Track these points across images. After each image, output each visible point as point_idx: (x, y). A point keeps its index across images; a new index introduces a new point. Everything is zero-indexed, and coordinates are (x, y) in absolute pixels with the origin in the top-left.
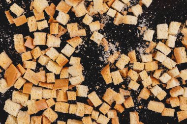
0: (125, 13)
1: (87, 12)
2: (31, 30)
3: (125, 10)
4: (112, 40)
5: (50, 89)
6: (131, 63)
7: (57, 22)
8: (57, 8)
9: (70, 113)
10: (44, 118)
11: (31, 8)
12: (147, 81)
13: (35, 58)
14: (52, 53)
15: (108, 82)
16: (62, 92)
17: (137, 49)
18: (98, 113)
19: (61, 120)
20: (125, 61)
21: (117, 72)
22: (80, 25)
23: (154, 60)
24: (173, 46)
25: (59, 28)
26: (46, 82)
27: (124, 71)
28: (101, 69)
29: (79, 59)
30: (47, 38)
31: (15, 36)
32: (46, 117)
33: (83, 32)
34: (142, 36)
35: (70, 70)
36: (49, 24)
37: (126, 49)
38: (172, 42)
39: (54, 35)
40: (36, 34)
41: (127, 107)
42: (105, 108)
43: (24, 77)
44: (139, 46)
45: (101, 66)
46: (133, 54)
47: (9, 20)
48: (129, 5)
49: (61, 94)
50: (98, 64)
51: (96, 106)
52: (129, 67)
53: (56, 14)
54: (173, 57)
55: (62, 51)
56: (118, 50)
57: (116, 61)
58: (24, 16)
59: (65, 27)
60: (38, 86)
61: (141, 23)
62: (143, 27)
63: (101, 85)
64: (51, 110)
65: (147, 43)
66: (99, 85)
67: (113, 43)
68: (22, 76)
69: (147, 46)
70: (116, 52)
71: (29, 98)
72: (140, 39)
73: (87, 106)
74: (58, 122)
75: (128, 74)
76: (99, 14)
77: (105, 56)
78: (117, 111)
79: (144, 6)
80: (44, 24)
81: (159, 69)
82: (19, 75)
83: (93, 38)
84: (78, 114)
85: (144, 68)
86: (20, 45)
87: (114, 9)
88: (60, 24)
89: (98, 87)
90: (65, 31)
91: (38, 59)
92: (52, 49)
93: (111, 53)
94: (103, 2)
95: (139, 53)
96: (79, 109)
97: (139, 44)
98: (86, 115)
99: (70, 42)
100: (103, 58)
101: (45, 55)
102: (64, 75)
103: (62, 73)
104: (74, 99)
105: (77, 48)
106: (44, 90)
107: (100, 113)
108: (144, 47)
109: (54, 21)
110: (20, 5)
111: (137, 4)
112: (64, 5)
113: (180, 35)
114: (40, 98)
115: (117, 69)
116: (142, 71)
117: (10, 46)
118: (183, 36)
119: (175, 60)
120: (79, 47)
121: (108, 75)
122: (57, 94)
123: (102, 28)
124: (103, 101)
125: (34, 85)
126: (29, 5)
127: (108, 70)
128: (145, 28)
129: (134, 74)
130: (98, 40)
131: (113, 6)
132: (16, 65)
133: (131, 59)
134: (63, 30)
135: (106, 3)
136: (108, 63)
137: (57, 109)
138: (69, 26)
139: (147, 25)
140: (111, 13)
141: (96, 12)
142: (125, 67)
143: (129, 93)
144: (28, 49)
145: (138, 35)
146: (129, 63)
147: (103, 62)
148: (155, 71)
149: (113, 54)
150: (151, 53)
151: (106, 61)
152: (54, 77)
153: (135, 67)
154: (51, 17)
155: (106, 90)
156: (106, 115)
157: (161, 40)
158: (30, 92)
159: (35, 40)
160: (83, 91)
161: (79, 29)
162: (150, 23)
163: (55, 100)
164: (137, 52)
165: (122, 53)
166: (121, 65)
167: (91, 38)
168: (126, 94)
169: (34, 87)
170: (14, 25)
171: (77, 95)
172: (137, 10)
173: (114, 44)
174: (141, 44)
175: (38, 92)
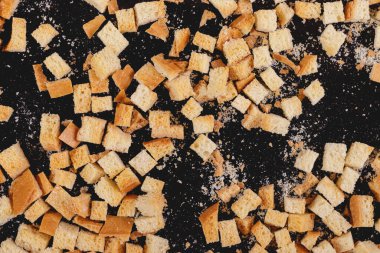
0: (268, 108)
1: (194, 94)
2: (77, 111)
3: (268, 102)
4: (233, 158)
5: (93, 232)
6: (262, 208)
7: (131, 104)
8: (137, 76)
11: (85, 66)
13: (76, 167)
14: (111, 163)
15: (211, 238)
16: (116, 244)
17: (280, 182)
20: (250, 204)
21: (231, 224)
22: (175, 116)
23: (308, 211)
24: (350, 190)
25: (134, 116)
26: (88, 218)
27: (246, 224)
28: (201, 209)
29: (161, 184)
30: (105, 131)
31: (44, 117)
33: (179, 132)
34: (294, 158)
35: (140, 203)
36: (115, 105)
37: (257, 180)
38: (349, 182)
39: (120, 128)
40: (85, 120)
43: (48, 200)
44: (283, 178)
45: (201, 205)
46: (269, 191)
47: (39, 84)
48: (277, 94)
49: (115, 246)
50: (197, 200)
52: (256, 216)
53: (132, 87)
54: (346, 212)
55: (131, 162)
56: (240, 179)
57: (233, 200)
58: (68, 80)
59: (146, 115)
60: (71, 223)
61: (295, 133)
62: (297, 143)
63: (195, 241)
65: (300, 176)
66: (191, 241)
67: (233, 163)
68: (44, 198)
69: (300, 181)
70: (237, 181)
71: (50, 244)
72: (288, 165)
75: (253, 231)
76: (215, 101)
77: (214, 186)
79: (306, 102)
80: (106, 104)
81: (315, 230)
82: (39, 194)
83: (196, 146)
85: (287, 223)
86: (50, 136)
87: (247, 97)
88: (136, 107)
89: (188, 245)
90: (144, 124)
91: (80, 169)
92: (112, 154)
93: (226, 181)
94: (229, 80)
95: (282, 192)
97: (285, 175)
99: (149, 147)
100: (210, 190)
101: (96, 164)
102: (127, 211)
103: (122, 205)
105: (160, 162)
106: (82, 233)
108: (293, 181)
109: (127, 99)
110: (65, 57)
111: (295, 94)
112: (150, 72)
113: (367, 170)
114: (71, 247)
115: (232, 216)
116: (280, 228)
117: (30, 133)
118: (373, 173)
119: (349, 218)
120: (166, 159)
121: (212, 225)
122: (106, 245)
123: (217, 130)
125: (64, 220)
126: (83, 60)
127: (215, 215)
128: (301, 145)
129: (263, 233)
130: (206, 152)
131: (245, 91)
132: (35, 174)
133: (264, 201)
134: (140, 121)
135: (235, 82)
136: (216, 201)
138: (153, 115)
139: (305, 140)
140: (241, 104)
141: (211, 97)
142: (249, 214)
144: (64, 146)
145: (286, 155)
146: (259, 209)
147: (208, 197)
148: (306, 233)
149: (229, 185)
150: (304, 195)
151: (213, 197)
152: (106, 210)
153: (268, 220)
154: (122, 92)
157: (328, 174)
158: (53, 232)
159: (81, 131)
160: (157, 248)
161: (173, 123)
162: (312, 137)
164: (278, 190)
165: (247, 185)
166: (242, 209)
167: (192, 147)
169: (63, 224)
170: (46, 93)
172: (292, 107)
173: (236, 166)
174: (289, 174)
175: (69, 234)
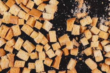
4: (87, 3)
5: (25, 12)
6: (91, 25)
9: (31, 36)
10: (10, 30)
12: (95, 43)
15: (68, 29)
16: (33, 19)
17: (101, 18)
18: (50, 47)
19: (22, 38)
20: (88, 22)
21: (78, 27)
23: (108, 32)
26: (25, 6)
27: (84, 28)
28: (68, 18)
29: (57, 2)
32: (12, 30)
34: (109, 11)
35: (47, 7)
37: (93, 14)
41: (72, 54)
42: (56, 46)
44: (102, 17)
45: (69, 16)
46: (96, 19)
49: (32, 20)
50: (68, 14)
51: (51, 41)
52: (88, 27)
56: (87, 12)
57: (81, 18)
60: (18, 6)
63: (62, 29)
64: (19, 27)
66: (61, 28)
67: (86, 5)
69: (108, 20)
70: (85, 12)
71: (8, 11)
72: (106, 13)
73: (45, 37)
74: (19, 38)
75: (85, 32)
77: (76, 11)
78: (63, 52)
84: (36, 40)
85: (99, 34)
89: (59, 29)
95: (100, 22)
96: (38, 37)
97: (104, 16)
98: (41, 44)
100: (74, 12)
102: (41, 8)
103: (40, 6)
104: (39, 28)
106: (21, 11)
107: (51, 48)
108: (106, 19)
114: (16, 15)
115: (79, 24)
121: (71, 24)
122: (29, 19)
124: (58, 41)
125: (16, 4)
127: (73, 21)
129: (89, 34)
136: (75, 17)
137: (23, 29)
142: (85, 26)
143: (78, 45)
145: (107, 9)
147: (73, 14)
149: (82, 12)
150: (108, 26)
151: (74, 15)
152: (33, 5)
153: (92, 30)
155: (63, 34)
156: (55, 52)
158: (11, 6)
160: (48, 26)
163: (25, 21)
164: (99, 20)
165: (88, 15)
166: (84, 23)
168: (75, 45)
169: (15, 5)
171: (42, 26)
173: (87, 6)
174: (105, 16)
175: (16, 9)
